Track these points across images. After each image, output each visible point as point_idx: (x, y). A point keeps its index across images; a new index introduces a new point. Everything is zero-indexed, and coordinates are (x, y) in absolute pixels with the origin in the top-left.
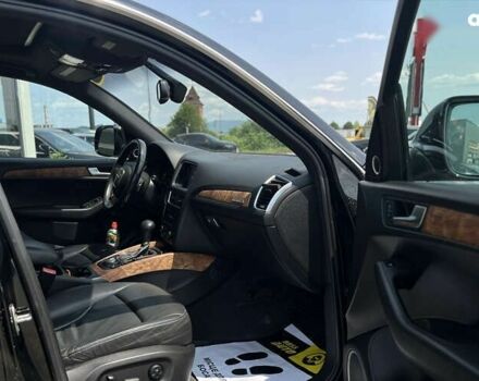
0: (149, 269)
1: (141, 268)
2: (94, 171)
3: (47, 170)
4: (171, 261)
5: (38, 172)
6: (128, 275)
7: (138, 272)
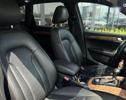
0: (107, 91)
1: (104, 89)
2: (119, 39)
3: (102, 37)
4: (119, 92)
5: (100, 37)
6: (98, 90)
7: (102, 91)
